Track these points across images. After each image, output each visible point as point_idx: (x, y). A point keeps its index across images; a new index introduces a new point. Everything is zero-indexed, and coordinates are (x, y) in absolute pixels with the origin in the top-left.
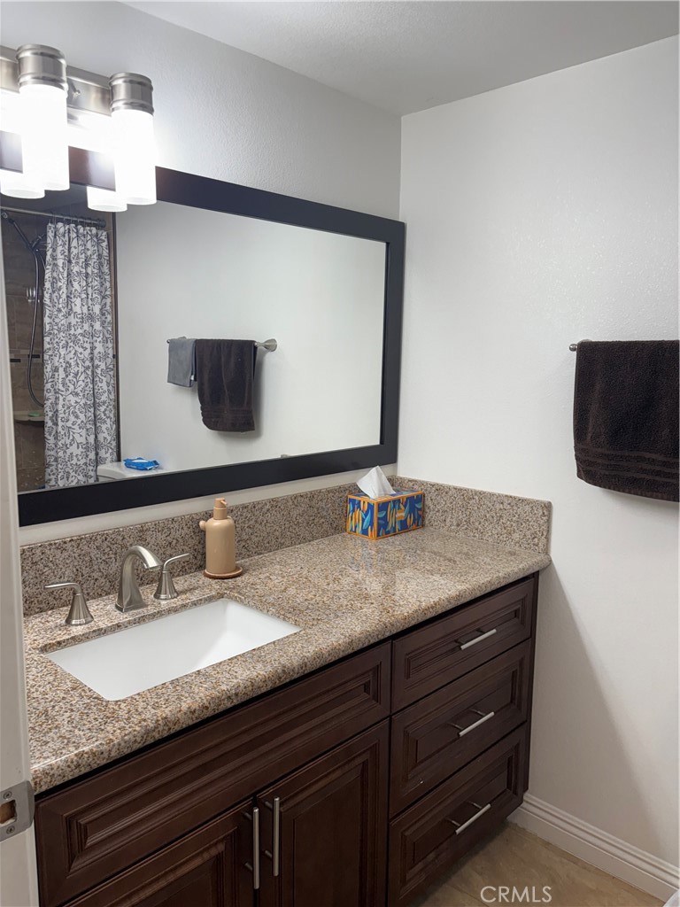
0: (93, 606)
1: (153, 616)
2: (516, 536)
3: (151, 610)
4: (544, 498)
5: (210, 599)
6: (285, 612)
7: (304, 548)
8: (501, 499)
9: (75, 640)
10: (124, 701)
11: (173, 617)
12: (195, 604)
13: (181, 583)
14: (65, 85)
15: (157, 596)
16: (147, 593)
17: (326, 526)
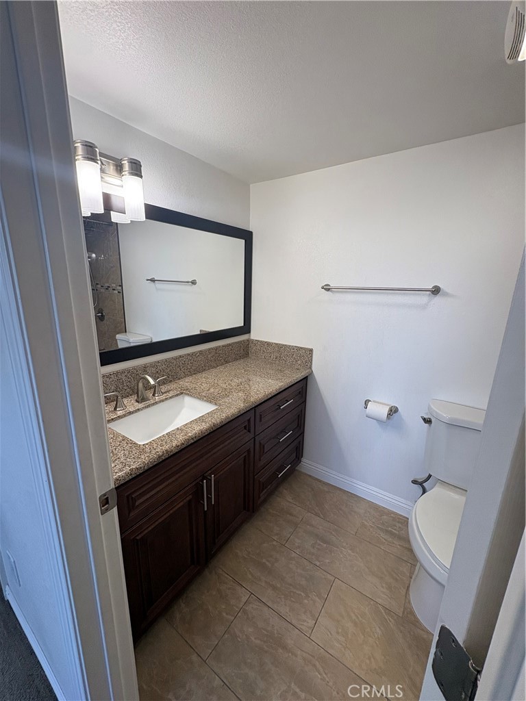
0: (125, 401)
1: (153, 404)
2: (299, 362)
3: (152, 401)
4: (310, 347)
5: (177, 395)
6: (210, 399)
7: (214, 371)
8: (293, 348)
9: (120, 417)
10: (147, 444)
11: (162, 403)
12: (171, 398)
13: (164, 388)
14: (99, 162)
15: (154, 395)
16: (149, 394)
17: (222, 361)
